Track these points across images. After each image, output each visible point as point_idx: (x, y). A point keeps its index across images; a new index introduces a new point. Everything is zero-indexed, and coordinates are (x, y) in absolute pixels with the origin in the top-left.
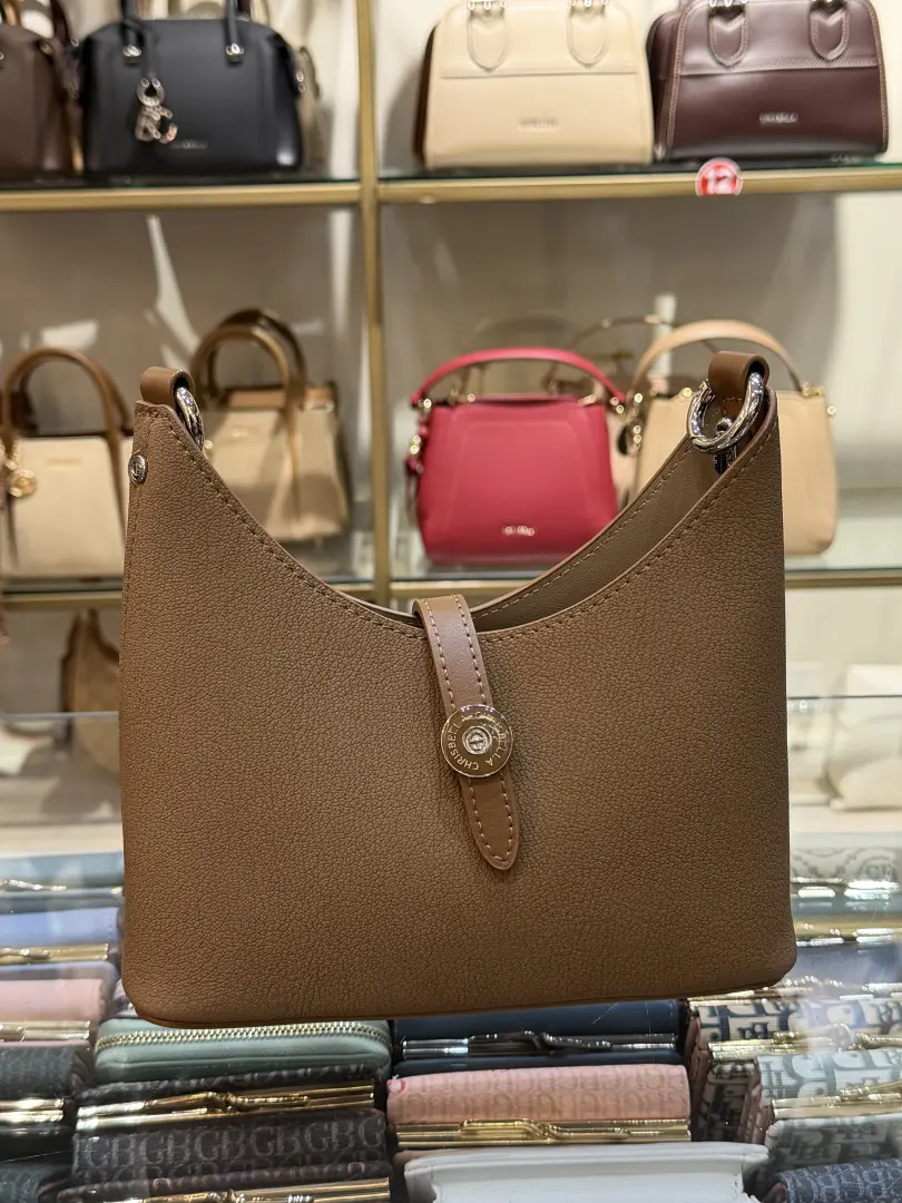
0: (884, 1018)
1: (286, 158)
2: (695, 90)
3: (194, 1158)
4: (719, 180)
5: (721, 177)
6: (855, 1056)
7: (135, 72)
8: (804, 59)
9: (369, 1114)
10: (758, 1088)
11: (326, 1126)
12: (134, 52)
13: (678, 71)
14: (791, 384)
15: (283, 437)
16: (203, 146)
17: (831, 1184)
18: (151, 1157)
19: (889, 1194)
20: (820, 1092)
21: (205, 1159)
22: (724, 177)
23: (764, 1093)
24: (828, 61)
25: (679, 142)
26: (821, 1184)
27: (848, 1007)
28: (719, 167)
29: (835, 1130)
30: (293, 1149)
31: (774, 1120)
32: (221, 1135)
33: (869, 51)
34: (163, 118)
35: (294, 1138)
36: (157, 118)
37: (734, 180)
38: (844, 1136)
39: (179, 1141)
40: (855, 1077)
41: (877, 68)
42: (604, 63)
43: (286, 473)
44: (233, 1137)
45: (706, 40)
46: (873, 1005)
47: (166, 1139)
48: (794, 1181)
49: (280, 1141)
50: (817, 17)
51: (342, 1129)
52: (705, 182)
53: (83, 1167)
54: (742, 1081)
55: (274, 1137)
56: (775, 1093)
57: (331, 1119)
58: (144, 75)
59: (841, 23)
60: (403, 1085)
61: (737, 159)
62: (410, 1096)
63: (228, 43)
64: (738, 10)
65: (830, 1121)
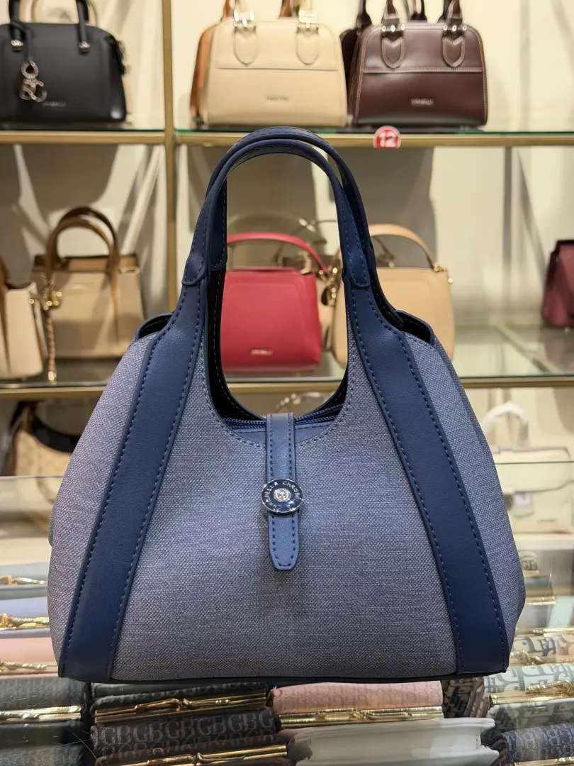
0: (545, 647)
1: (116, 115)
2: (372, 83)
3: (165, 738)
4: (387, 139)
5: (389, 137)
6: (533, 668)
7: (20, 56)
8: (439, 66)
9: (262, 710)
10: (481, 688)
11: (240, 717)
12: (17, 43)
13: (362, 70)
14: (427, 264)
15: (108, 290)
16: (64, 105)
17: (530, 738)
18: (141, 737)
19: (561, 742)
20: (516, 689)
21: (172, 737)
22: (391, 137)
23: (486, 690)
24: (453, 68)
25: (362, 114)
26: (525, 739)
27: (525, 641)
28: (387, 131)
29: (526, 709)
30: (222, 730)
31: (492, 705)
32: (180, 724)
33: (476, 62)
34: (38, 86)
35: (222, 724)
36: (34, 86)
37: (397, 138)
38: (530, 712)
39: (156, 728)
40: (535, 680)
41: (481, 73)
42: (317, 64)
43: (110, 313)
44: (187, 724)
45: (379, 51)
46: (538, 640)
47: (148, 728)
48: (510, 738)
49: (214, 727)
50: (446, 40)
51: (249, 718)
52: (379, 140)
53: (101, 744)
54: (471, 684)
55: (211, 723)
56: (492, 690)
57: (242, 712)
58: (26, 59)
59: (461, 44)
60: (281, 692)
61: (397, 126)
62: (286, 698)
63: (80, 40)
64: (399, 34)
65: (524, 704)
